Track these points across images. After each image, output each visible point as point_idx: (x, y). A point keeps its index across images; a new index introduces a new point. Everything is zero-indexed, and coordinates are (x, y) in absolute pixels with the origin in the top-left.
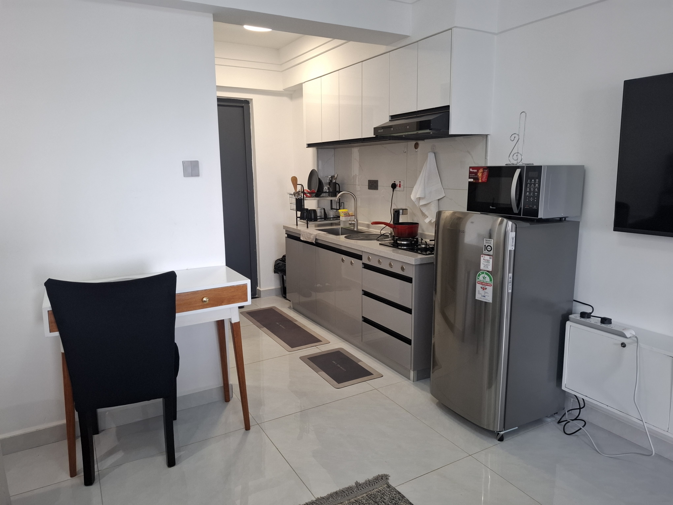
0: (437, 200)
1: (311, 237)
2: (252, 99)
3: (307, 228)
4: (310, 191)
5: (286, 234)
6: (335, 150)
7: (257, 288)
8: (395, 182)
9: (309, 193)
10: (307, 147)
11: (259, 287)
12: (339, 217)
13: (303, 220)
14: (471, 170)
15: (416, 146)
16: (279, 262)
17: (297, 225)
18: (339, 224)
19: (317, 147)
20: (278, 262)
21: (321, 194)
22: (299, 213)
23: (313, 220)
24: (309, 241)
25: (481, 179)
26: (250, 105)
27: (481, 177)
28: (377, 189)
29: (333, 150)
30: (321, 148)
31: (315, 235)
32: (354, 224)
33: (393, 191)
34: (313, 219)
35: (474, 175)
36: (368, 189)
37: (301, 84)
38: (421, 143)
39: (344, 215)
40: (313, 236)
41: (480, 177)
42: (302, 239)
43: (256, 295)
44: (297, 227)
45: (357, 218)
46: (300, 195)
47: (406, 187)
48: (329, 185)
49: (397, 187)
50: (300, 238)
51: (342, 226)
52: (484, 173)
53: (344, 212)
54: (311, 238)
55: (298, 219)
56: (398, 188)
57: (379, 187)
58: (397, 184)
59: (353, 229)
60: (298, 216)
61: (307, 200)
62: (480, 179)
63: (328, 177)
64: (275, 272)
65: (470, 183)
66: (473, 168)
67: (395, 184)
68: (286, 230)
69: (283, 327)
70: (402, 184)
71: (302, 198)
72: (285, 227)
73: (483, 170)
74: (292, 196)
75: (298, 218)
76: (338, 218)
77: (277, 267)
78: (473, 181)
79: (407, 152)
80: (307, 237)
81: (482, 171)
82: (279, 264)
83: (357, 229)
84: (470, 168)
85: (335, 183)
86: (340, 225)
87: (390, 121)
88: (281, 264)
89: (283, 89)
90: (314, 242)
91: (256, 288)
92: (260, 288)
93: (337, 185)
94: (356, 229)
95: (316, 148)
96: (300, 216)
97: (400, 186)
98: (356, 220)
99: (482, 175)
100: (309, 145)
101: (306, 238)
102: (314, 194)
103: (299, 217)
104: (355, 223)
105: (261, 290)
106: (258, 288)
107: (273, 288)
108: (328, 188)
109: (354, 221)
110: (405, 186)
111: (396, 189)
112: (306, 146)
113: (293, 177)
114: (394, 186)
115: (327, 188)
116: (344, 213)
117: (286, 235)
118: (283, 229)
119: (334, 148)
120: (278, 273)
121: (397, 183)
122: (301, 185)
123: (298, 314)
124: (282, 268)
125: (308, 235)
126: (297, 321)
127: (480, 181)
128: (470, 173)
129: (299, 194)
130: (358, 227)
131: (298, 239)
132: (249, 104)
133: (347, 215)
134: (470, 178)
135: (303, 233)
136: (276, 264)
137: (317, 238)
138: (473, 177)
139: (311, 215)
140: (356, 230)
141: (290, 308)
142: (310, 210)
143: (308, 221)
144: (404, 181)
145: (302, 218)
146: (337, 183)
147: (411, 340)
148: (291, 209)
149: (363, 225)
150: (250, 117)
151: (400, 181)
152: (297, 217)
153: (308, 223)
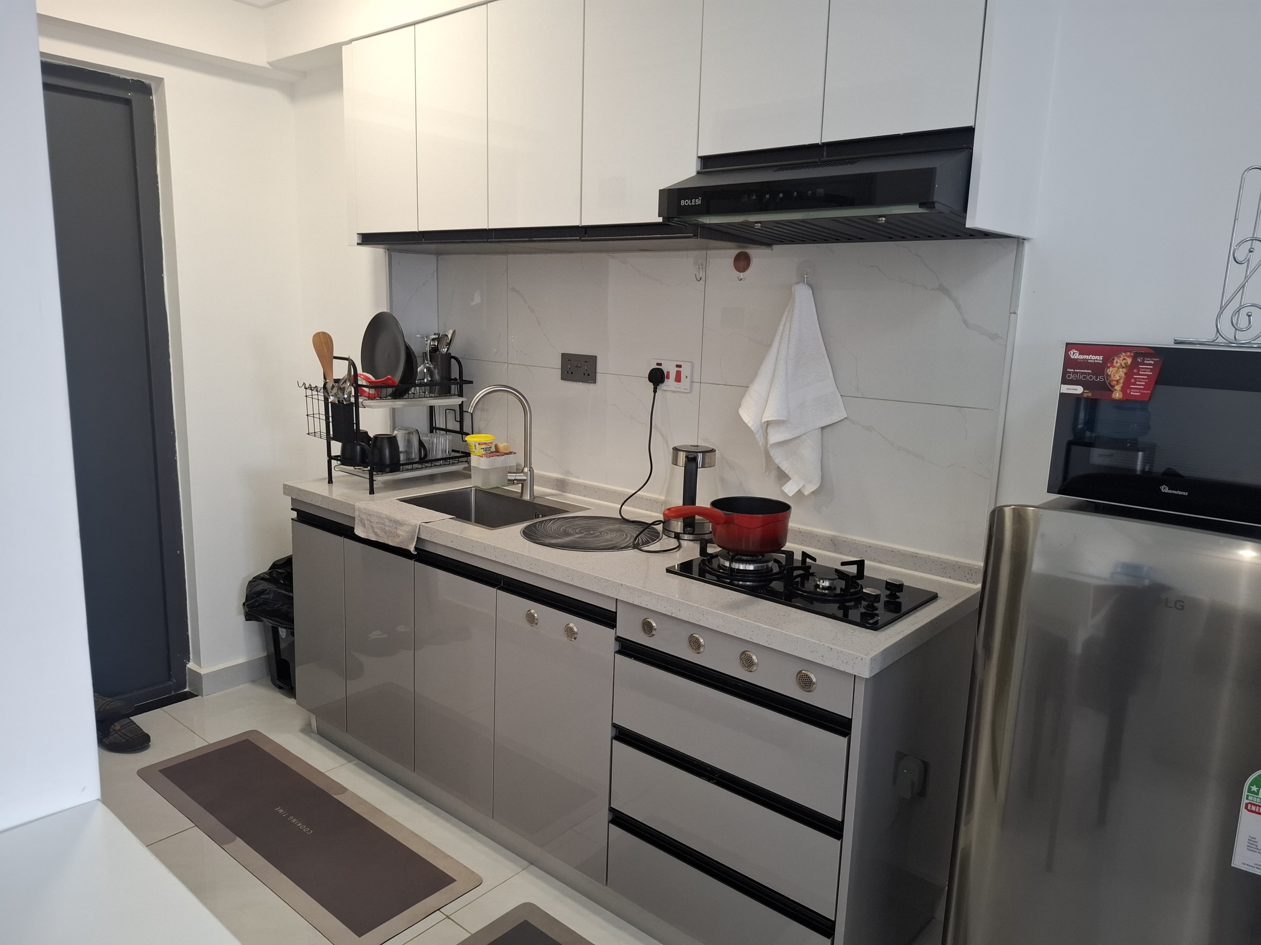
0: (820, 428)
1: (399, 532)
2: (160, 80)
3: (370, 493)
4: (376, 379)
5: (292, 509)
6: (439, 258)
7: (188, 666)
8: (660, 364)
9: (371, 385)
10: (359, 242)
11: (195, 662)
12: (468, 455)
13: (352, 468)
14: (1075, 355)
15: (742, 262)
16: (264, 585)
17: (330, 481)
18: (466, 474)
19: (387, 246)
20: (259, 588)
21: (409, 389)
22: (337, 448)
23: (388, 470)
24: (391, 544)
25: (1123, 390)
26: (154, 98)
27: (1122, 381)
28: (594, 381)
29: (434, 257)
30: (401, 251)
31: (416, 526)
32: (525, 480)
33: (655, 391)
34: (387, 466)
35: (1089, 374)
36: (561, 379)
37: (337, 49)
38: (758, 255)
39: (484, 453)
40: (407, 528)
41: (1117, 381)
42: (359, 532)
43: (185, 688)
44: (330, 491)
45: (530, 464)
46: (346, 393)
47: (700, 383)
48: (430, 361)
49: (666, 380)
50: (353, 529)
51: (474, 483)
52: (1139, 369)
53: (485, 444)
54: (398, 536)
55: (334, 463)
56: (669, 384)
57: (599, 376)
58: (668, 373)
59: (517, 496)
60: (333, 454)
61: (370, 407)
62: (1118, 388)
63: (427, 337)
64: (249, 617)
65: (1064, 398)
66: (1084, 348)
67: (661, 371)
68: (292, 498)
69: (306, 829)
70: (684, 372)
71: (353, 400)
72: (288, 490)
73: (1134, 358)
74: (315, 393)
75: (333, 461)
76: (465, 459)
77: (257, 601)
78: (1083, 392)
79: (703, 278)
80: (382, 529)
81: (1129, 361)
82: (263, 592)
83: (532, 498)
84: (1069, 346)
85: (449, 357)
86: (469, 477)
87: (698, 173)
88: (271, 596)
89: (269, 63)
90: (412, 548)
91: (186, 666)
92: (199, 664)
93: (452, 360)
94: (527, 497)
95: (385, 249)
96: (339, 453)
97: (678, 379)
98: (530, 471)
99: (1129, 375)
100: (367, 239)
101: (376, 534)
102: (390, 390)
103: (336, 458)
104: (525, 478)
105: (203, 671)
106: (191, 665)
107: (241, 660)
108: (429, 369)
109: (522, 472)
110: (696, 378)
111: (662, 387)
112: (356, 239)
113: (319, 333)
114: (657, 377)
115: (425, 370)
116: (484, 446)
117: (294, 514)
118: (285, 494)
119: (438, 254)
120: (261, 621)
121: (669, 367)
122: (347, 362)
123: (341, 756)
124: (276, 607)
125: (385, 525)
126: (343, 790)
127: (1117, 395)
128: (1068, 363)
129: (343, 390)
130: (534, 487)
131: (345, 531)
132: (151, 94)
133: (494, 452)
134: (1065, 381)
135: (364, 517)
136: (254, 593)
137: (422, 537)
138: (1081, 377)
139: (381, 452)
140: (529, 498)
141: (307, 730)
142: (376, 437)
143: (374, 473)
144: (693, 364)
145: (346, 459)
146: (452, 355)
147: (833, 923)
148: (312, 431)
149: (546, 481)
150: (155, 137)
151: (679, 363)
152: (330, 458)
153: (375, 478)
